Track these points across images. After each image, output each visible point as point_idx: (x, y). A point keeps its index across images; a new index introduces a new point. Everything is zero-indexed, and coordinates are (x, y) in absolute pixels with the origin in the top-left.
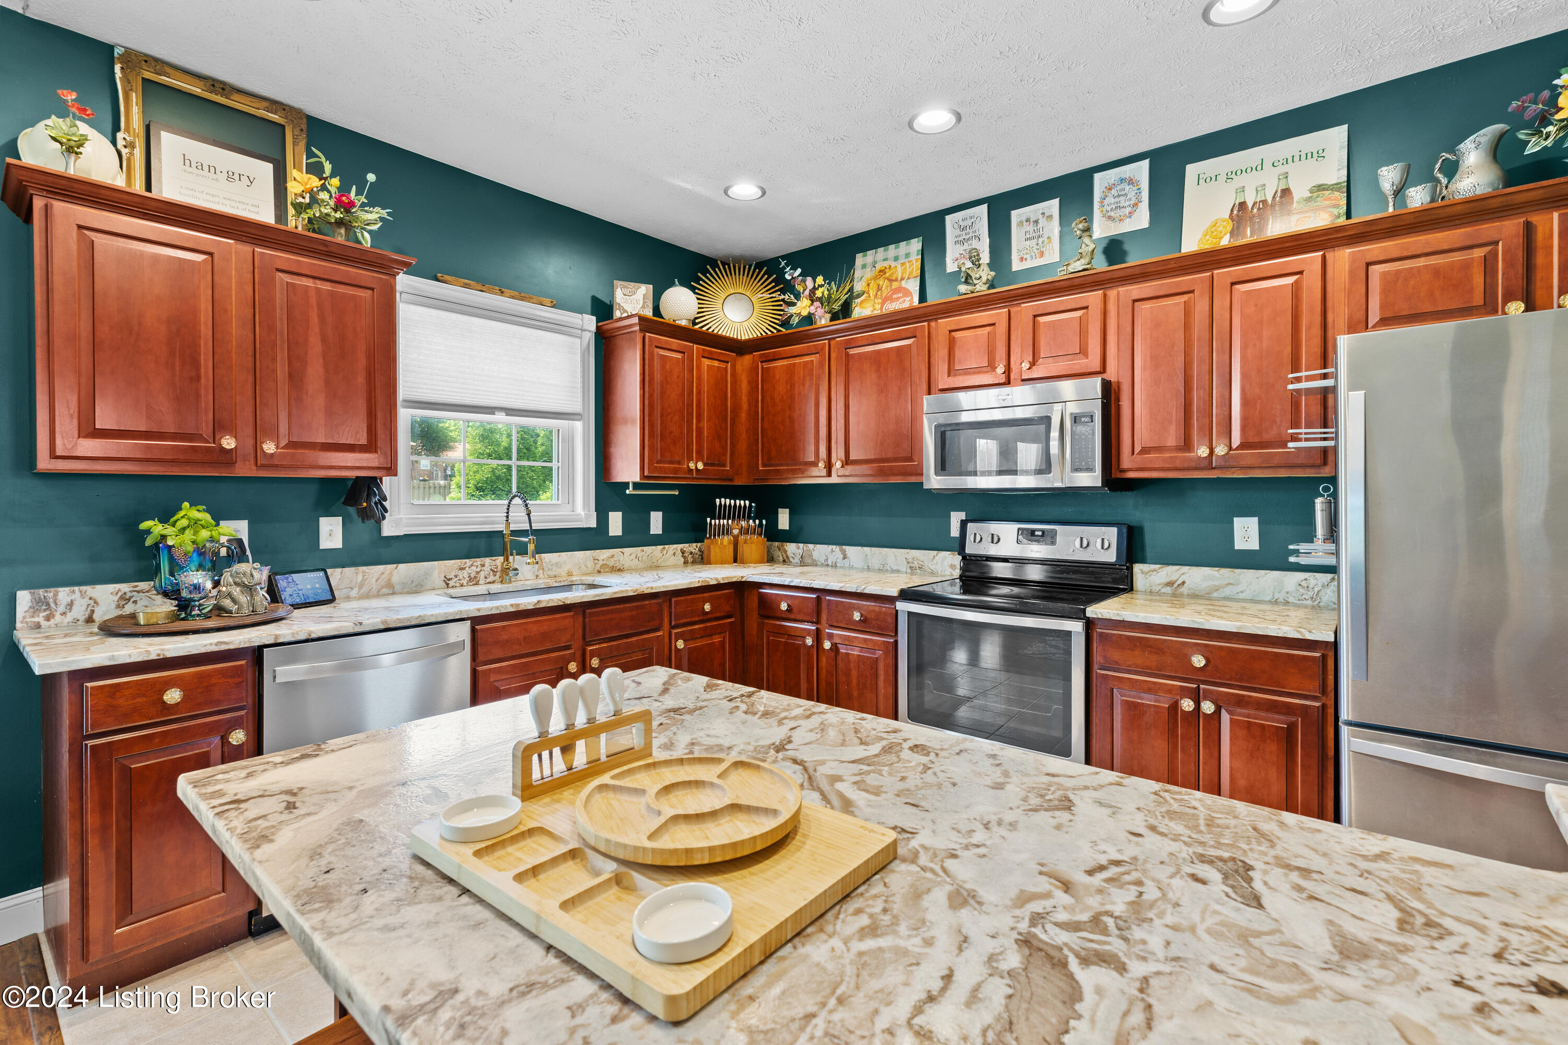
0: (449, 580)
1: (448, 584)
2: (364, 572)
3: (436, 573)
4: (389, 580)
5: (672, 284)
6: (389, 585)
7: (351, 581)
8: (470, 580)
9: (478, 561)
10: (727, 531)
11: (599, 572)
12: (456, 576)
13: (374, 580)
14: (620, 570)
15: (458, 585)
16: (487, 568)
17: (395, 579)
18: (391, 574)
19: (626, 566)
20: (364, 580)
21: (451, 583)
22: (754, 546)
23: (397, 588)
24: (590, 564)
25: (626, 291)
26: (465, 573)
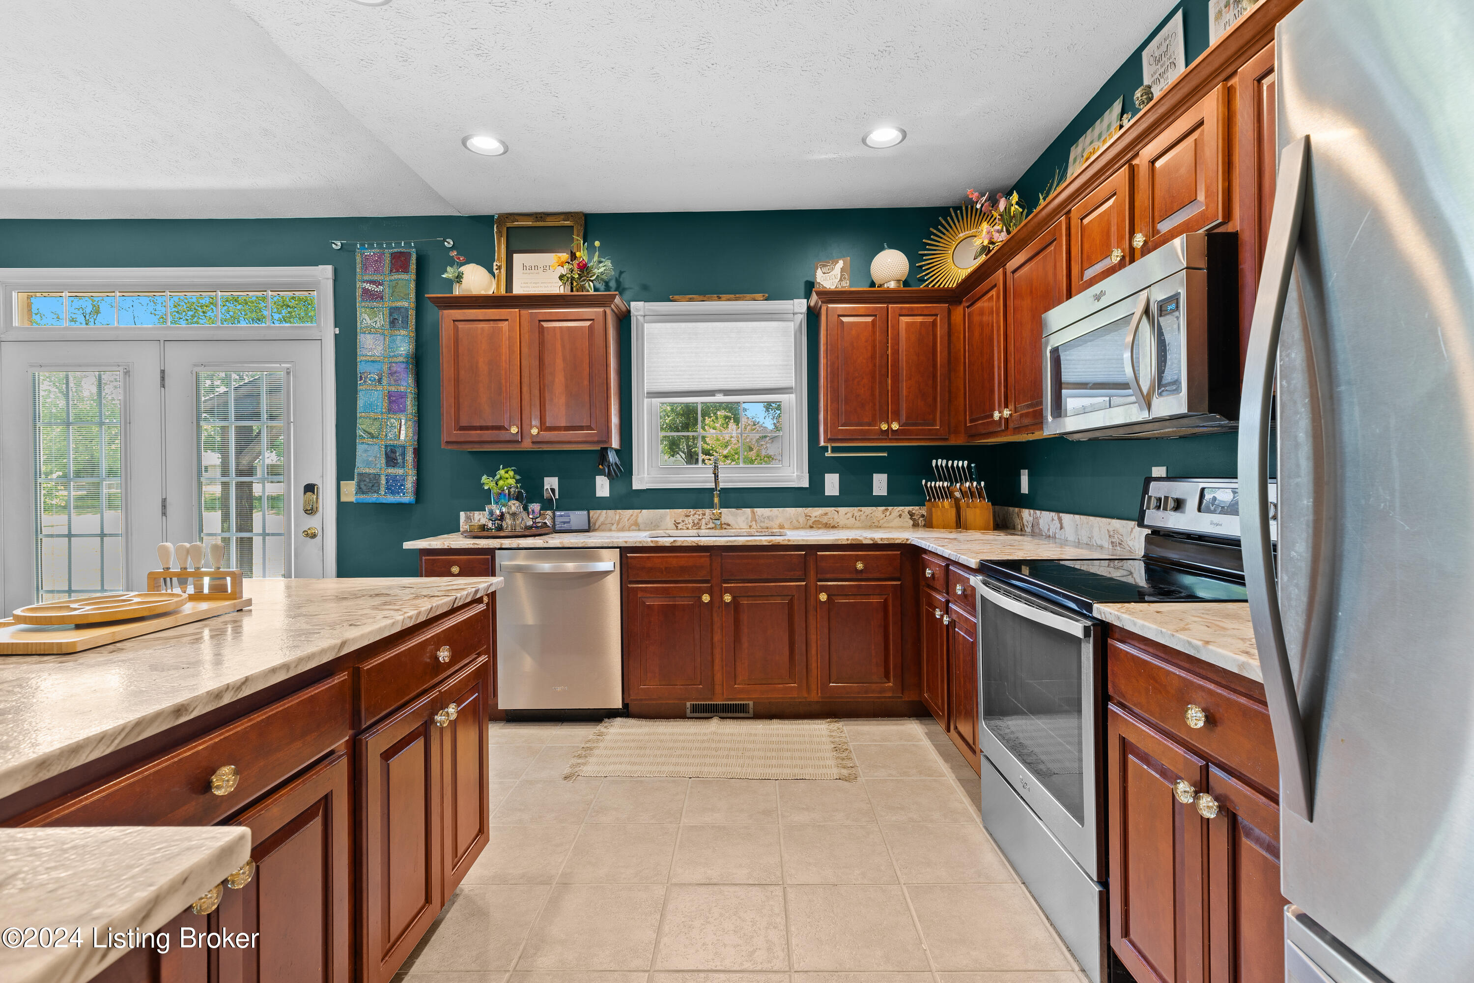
0: (678, 523)
1: (677, 527)
2: (620, 513)
3: (668, 518)
4: (636, 520)
5: (882, 249)
6: (636, 524)
7: (612, 519)
8: (694, 525)
9: (700, 511)
10: (948, 494)
11: (811, 527)
12: (683, 521)
13: (626, 519)
14: (834, 527)
15: (685, 528)
16: (707, 517)
17: (640, 520)
18: (637, 516)
19: (841, 523)
20: (620, 519)
21: (680, 526)
22: (978, 511)
23: (642, 526)
24: (802, 520)
25: (825, 270)
26: (690, 520)
